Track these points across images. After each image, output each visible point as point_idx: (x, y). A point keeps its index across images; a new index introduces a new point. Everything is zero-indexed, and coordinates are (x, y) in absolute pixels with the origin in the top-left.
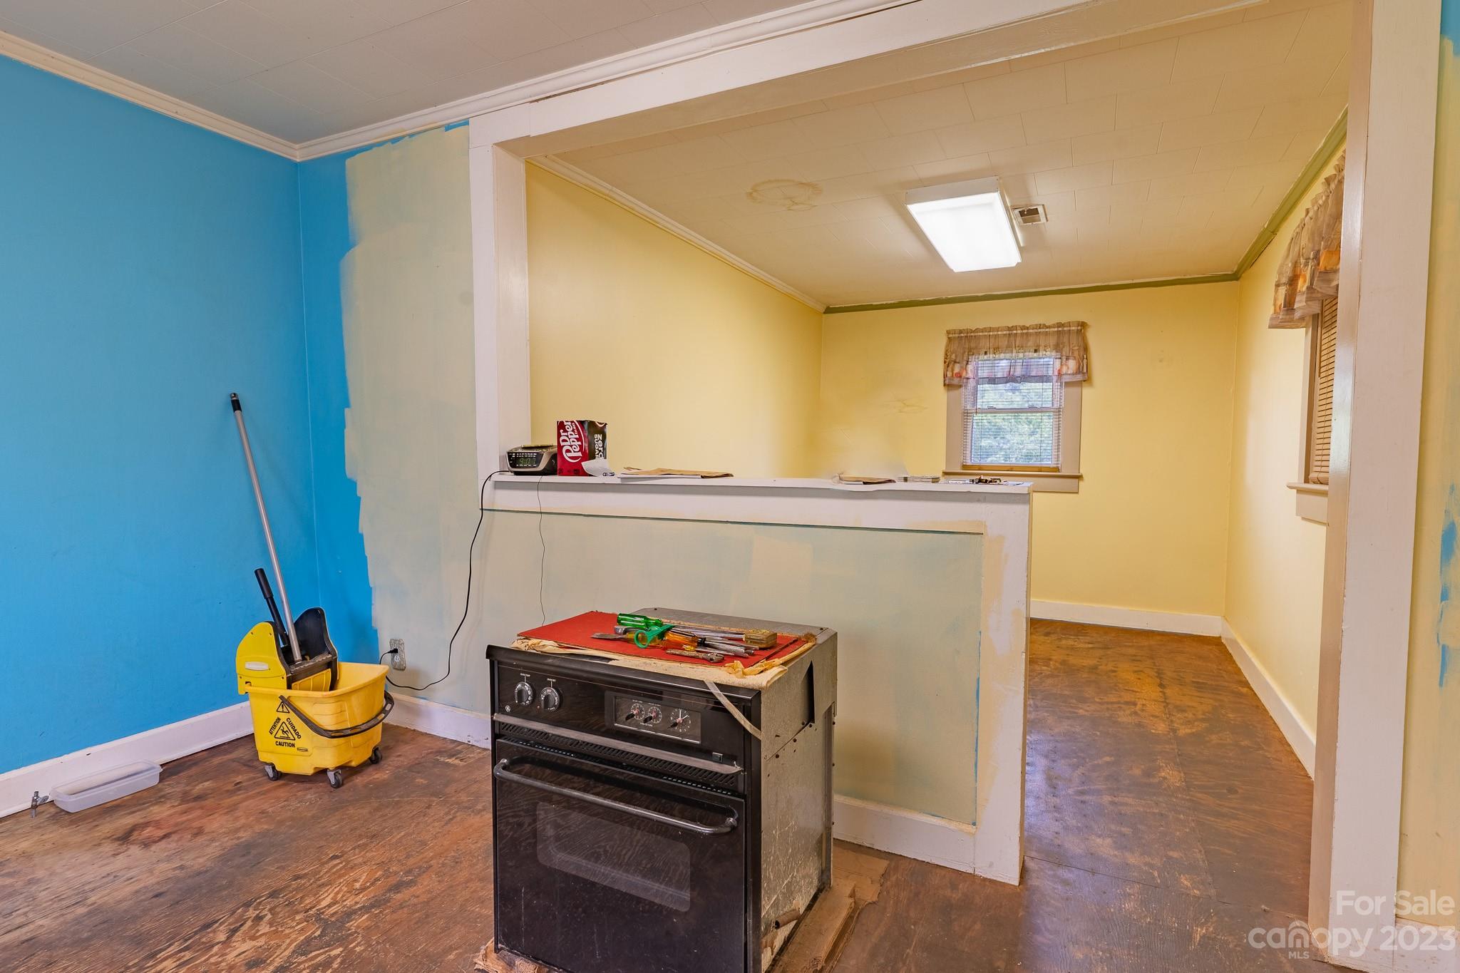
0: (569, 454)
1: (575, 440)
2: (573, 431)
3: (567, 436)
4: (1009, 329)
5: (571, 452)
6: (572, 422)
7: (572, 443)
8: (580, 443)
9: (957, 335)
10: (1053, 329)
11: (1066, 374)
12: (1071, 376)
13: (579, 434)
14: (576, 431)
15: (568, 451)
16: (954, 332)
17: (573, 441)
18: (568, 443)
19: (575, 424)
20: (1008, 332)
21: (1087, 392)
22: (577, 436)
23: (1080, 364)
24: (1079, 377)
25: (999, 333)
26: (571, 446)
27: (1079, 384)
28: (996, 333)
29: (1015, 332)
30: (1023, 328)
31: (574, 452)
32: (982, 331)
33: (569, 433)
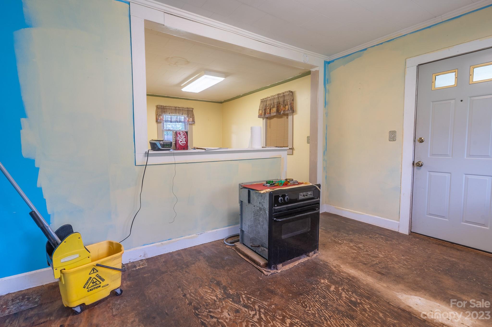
0: (181, 143)
1: (184, 138)
2: (183, 135)
3: (181, 137)
4: (175, 107)
5: (182, 142)
6: (183, 132)
7: (183, 139)
8: (185, 139)
9: (160, 107)
10: (186, 109)
11: (190, 121)
12: (191, 122)
13: (185, 136)
14: (184, 135)
15: (181, 142)
16: (159, 106)
17: (183, 138)
18: (181, 139)
19: (184, 133)
20: (175, 108)
21: (194, 126)
22: (185, 137)
23: (193, 120)
24: (193, 123)
25: (173, 108)
26: (182, 140)
27: (192, 124)
28: (171, 108)
29: (177, 108)
30: (179, 107)
31: (183, 142)
32: (168, 106)
33: (182, 136)
